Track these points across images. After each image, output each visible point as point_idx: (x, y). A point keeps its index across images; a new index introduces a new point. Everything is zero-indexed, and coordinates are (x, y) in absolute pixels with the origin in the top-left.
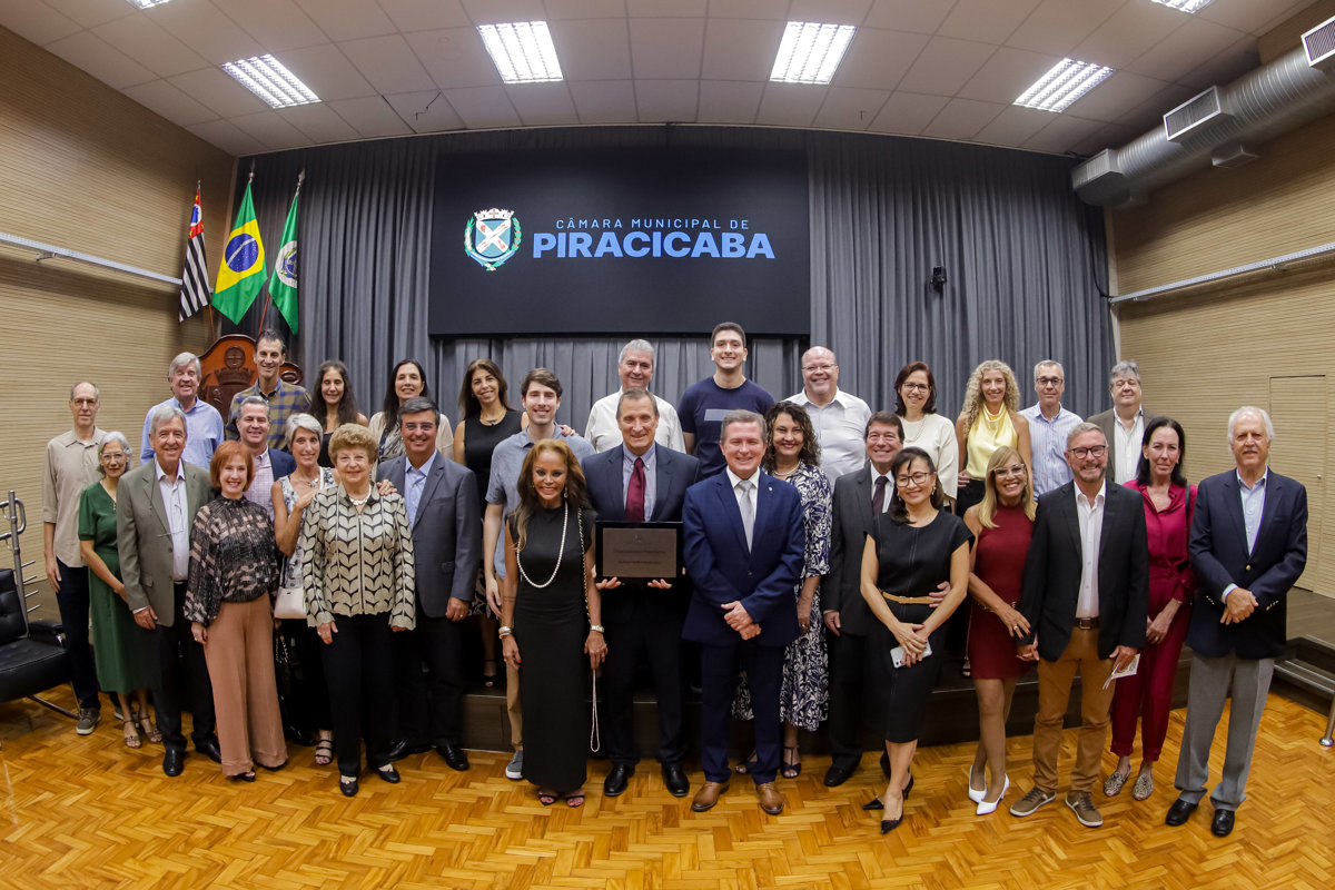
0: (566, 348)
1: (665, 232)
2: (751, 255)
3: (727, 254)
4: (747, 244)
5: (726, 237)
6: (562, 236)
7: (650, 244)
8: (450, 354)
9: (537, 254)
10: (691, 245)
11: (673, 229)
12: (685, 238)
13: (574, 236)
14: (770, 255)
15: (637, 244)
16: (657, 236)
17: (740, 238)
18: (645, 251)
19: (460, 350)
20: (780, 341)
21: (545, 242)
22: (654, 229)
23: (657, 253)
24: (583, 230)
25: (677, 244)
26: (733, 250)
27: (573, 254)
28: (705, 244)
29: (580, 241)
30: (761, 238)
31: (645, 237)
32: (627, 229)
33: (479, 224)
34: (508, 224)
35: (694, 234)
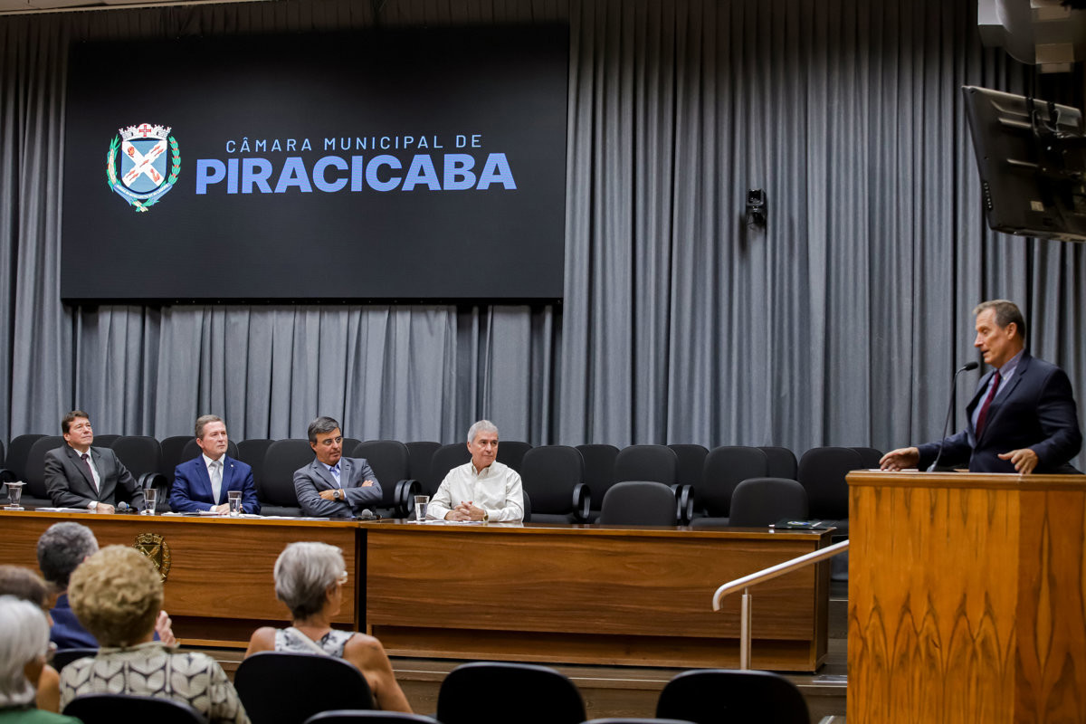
0: (240, 319)
1: (368, 156)
2: (484, 185)
3: (450, 184)
4: (478, 170)
5: (450, 159)
6: (233, 163)
7: (347, 174)
8: (91, 325)
9: (201, 189)
10: (402, 173)
11: (379, 152)
12: (395, 163)
13: (249, 163)
14: (510, 184)
15: (331, 174)
16: (357, 161)
17: (469, 161)
18: (341, 184)
19: (104, 319)
20: (526, 308)
21: (211, 171)
22: (354, 152)
23: (357, 186)
24: (260, 154)
25: (385, 173)
26: (459, 178)
27: (247, 189)
28: (421, 173)
29: (257, 170)
30: (497, 159)
31: (341, 164)
32: (319, 153)
33: (126, 146)
34: (163, 145)
35: (406, 159)
